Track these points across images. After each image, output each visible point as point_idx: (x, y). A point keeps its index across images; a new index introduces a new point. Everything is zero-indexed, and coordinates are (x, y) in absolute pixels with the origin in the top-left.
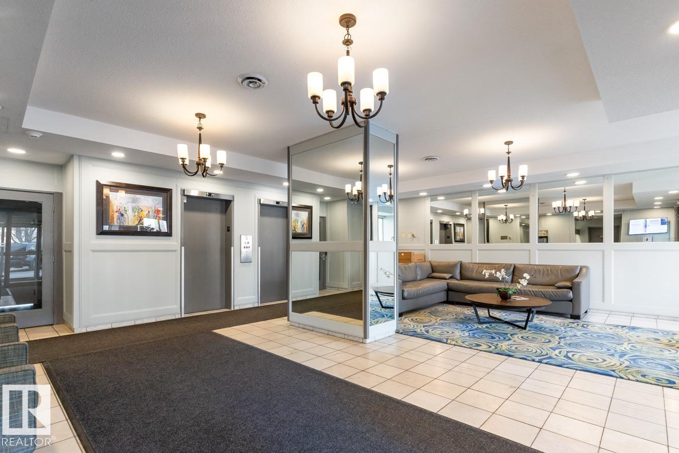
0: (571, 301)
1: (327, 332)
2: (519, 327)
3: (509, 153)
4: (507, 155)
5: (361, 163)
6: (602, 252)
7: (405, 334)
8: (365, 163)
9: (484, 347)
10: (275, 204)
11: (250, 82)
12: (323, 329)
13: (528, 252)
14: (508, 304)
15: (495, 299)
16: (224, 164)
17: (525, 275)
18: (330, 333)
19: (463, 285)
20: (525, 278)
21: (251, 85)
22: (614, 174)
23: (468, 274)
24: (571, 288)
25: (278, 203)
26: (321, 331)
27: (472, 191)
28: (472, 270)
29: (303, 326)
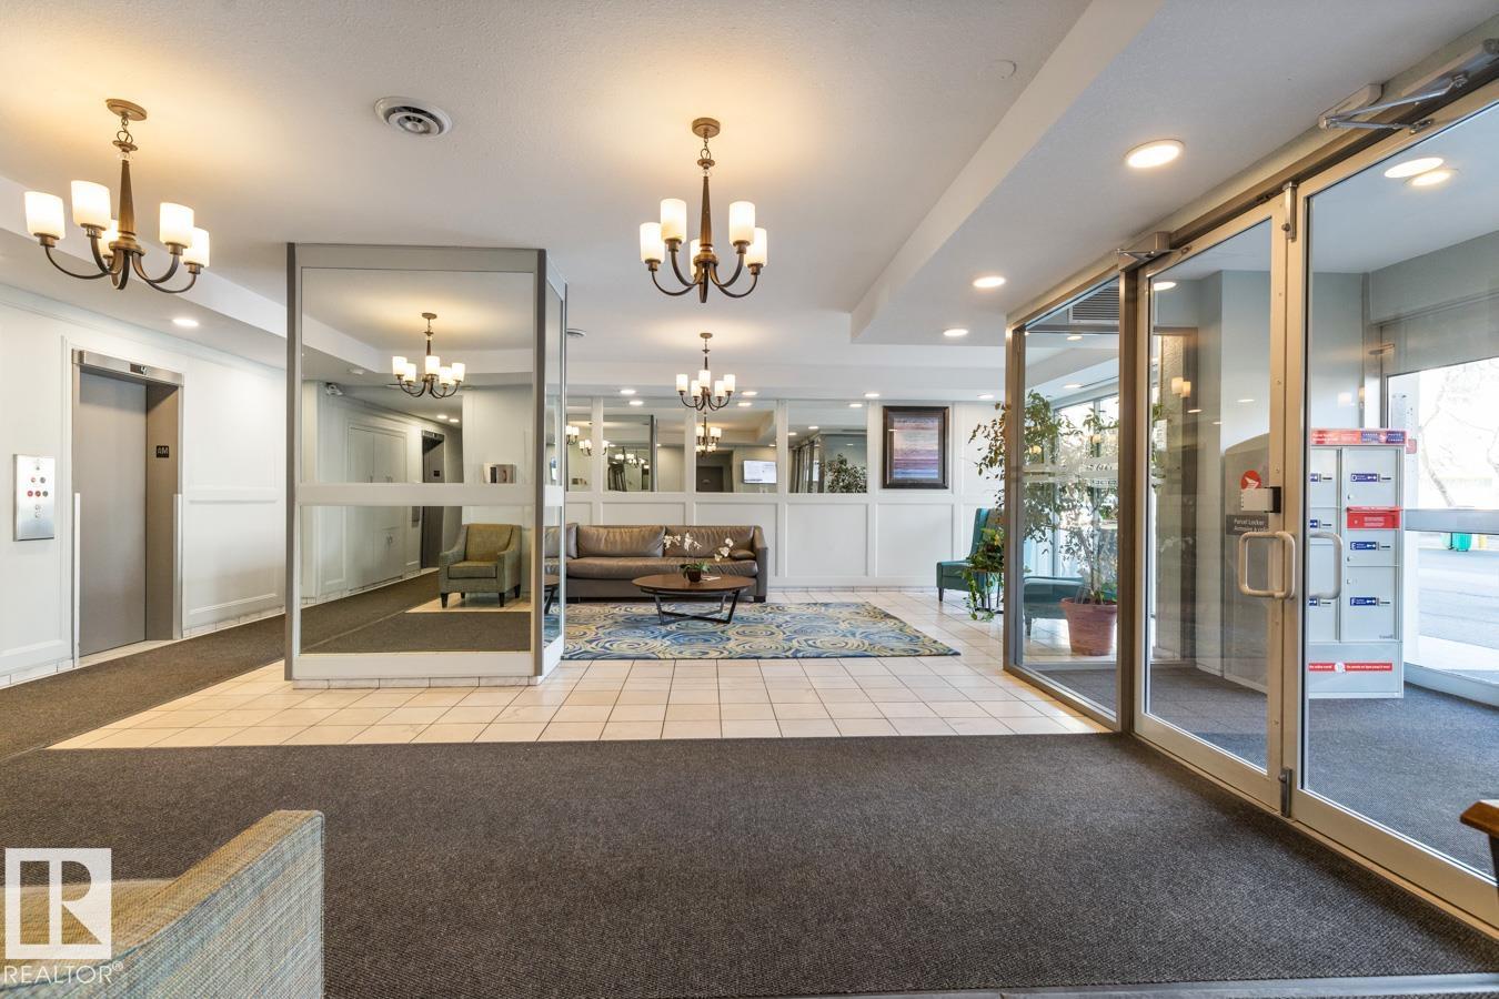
0: (755, 577)
1: (426, 683)
2: (719, 621)
3: (706, 351)
4: (705, 355)
6: (774, 507)
7: (578, 659)
9: (714, 654)
10: (127, 370)
11: (408, 118)
12: (412, 679)
13: (682, 506)
14: (701, 588)
15: (682, 583)
16: (201, 266)
17: (728, 541)
18: (433, 683)
19: (596, 565)
20: (727, 546)
21: (409, 125)
22: (790, 400)
23: (591, 546)
24: (754, 559)
25: (135, 368)
26: (412, 683)
27: (592, 397)
28: (598, 540)
29: (344, 684)
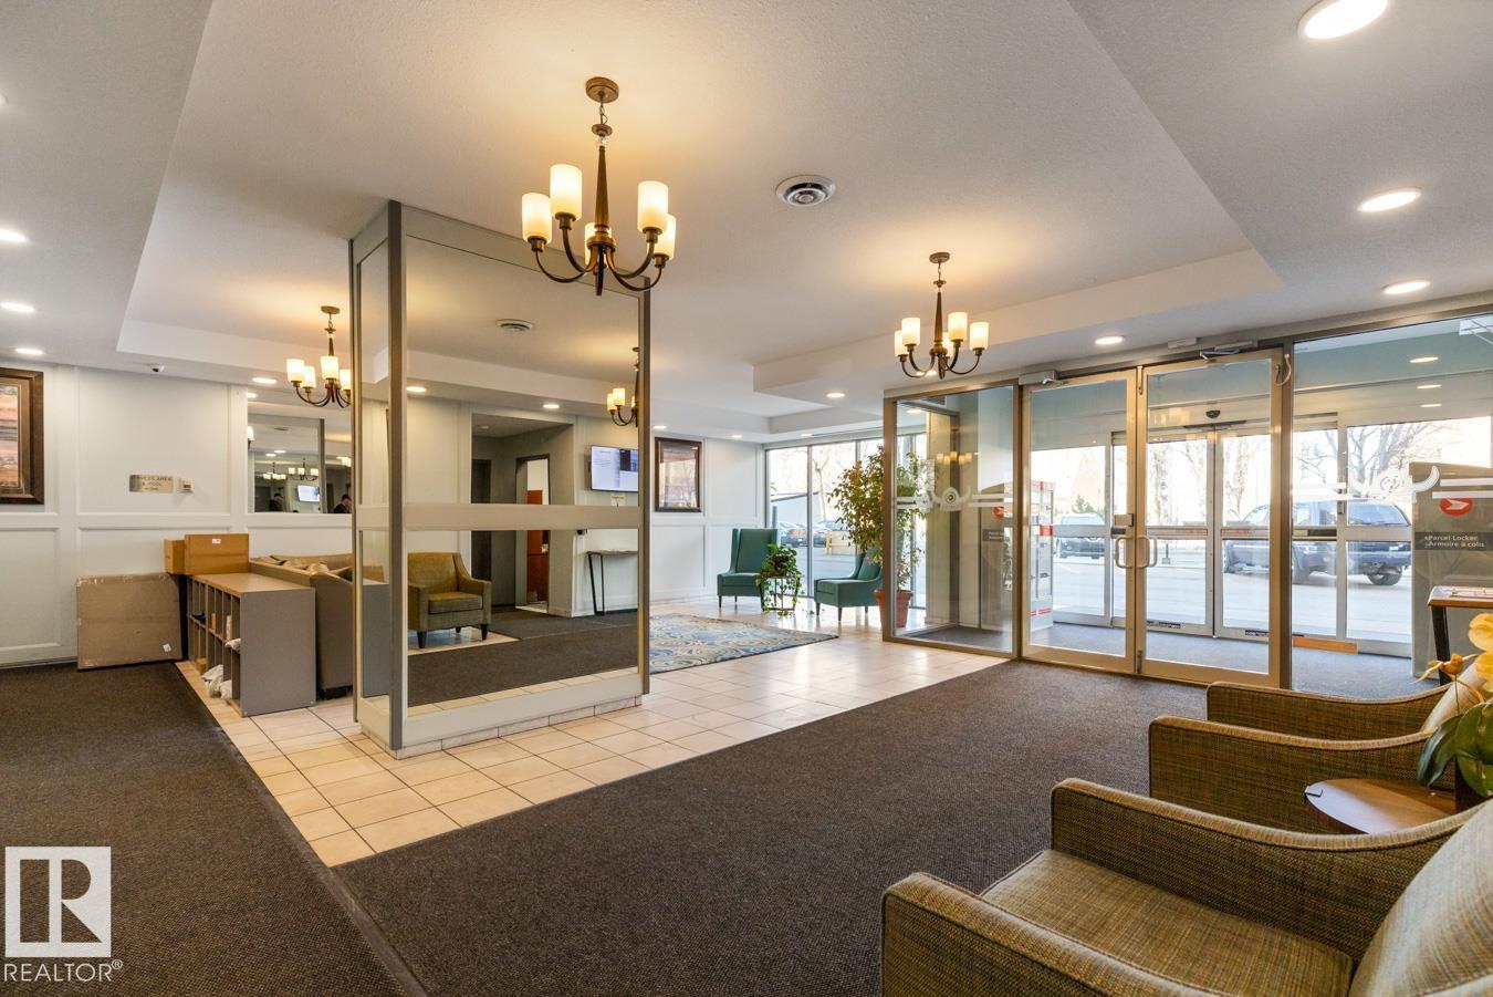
1: (546, 722)
5: (635, 349)
8: (644, 349)
12: (531, 720)
26: (525, 726)
29: (459, 741)
